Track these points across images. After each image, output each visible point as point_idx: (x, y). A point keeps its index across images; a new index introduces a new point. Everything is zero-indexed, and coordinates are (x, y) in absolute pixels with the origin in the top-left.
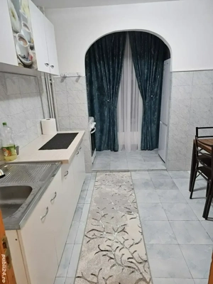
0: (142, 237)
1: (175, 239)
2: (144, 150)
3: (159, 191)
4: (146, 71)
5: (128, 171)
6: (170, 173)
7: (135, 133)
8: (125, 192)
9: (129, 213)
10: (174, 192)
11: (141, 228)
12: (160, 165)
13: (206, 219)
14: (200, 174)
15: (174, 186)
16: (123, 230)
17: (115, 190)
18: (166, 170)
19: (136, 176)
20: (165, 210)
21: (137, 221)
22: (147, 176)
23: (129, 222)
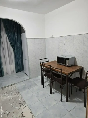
0: (32, 114)
1: (45, 107)
2: (17, 72)
3: (31, 89)
4: (13, 37)
5: (13, 84)
6: (32, 80)
7: (12, 65)
8: (16, 96)
9: (22, 105)
10: (36, 87)
11: (30, 110)
12: (27, 78)
13: (52, 94)
14: (45, 76)
15: (35, 85)
16: (22, 116)
17: (10, 97)
18: (30, 79)
19: (18, 86)
20: (36, 96)
21: (27, 108)
22: (23, 84)
23: (23, 110)
